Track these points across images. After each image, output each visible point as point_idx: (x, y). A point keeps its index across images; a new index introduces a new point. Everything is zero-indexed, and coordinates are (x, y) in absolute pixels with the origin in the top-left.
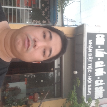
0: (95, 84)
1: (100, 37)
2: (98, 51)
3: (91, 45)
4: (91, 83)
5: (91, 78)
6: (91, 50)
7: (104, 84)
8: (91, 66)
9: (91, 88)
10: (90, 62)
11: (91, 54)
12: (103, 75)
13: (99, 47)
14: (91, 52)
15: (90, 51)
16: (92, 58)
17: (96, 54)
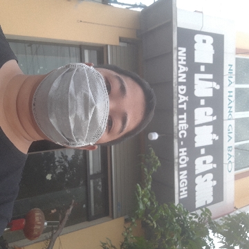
0: (196, 167)
1: (204, 41)
2: (200, 79)
3: (185, 63)
4: (186, 165)
5: (186, 154)
6: (184, 76)
7: (215, 166)
8: (185, 121)
9: (186, 181)
10: (183, 108)
11: (184, 87)
12: (211, 143)
13: (203, 68)
14: (185, 81)
15: (182, 78)
16: (186, 98)
17: (196, 87)
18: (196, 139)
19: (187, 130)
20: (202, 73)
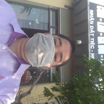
1: (101, 9)
2: (100, 24)
3: (93, 17)
5: (94, 56)
8: (93, 41)
10: (92, 36)
11: (93, 27)
13: (101, 20)
15: (92, 23)
16: (94, 32)
17: (98, 27)
18: (99, 50)
19: (94, 46)
20: (101, 22)
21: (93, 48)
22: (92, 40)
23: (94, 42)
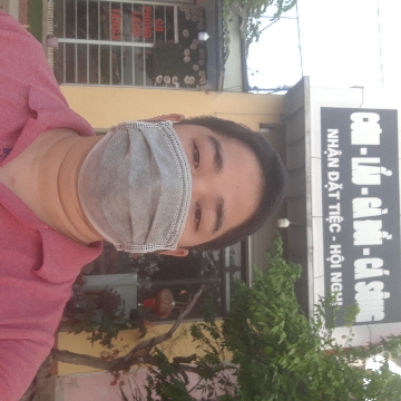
0: (356, 271)
1: (366, 120)
2: (360, 164)
3: (337, 146)
4: (340, 266)
5: (339, 252)
6: (337, 160)
7: (387, 272)
8: (338, 213)
9: (340, 285)
10: (335, 198)
11: (337, 174)
12: (380, 242)
13: (364, 151)
14: (337, 166)
15: (333, 163)
16: (341, 186)
17: (354, 173)
18: (355, 235)
19: (341, 224)
20: (364, 156)
21: (338, 230)
22: (335, 210)
23: (341, 215)
